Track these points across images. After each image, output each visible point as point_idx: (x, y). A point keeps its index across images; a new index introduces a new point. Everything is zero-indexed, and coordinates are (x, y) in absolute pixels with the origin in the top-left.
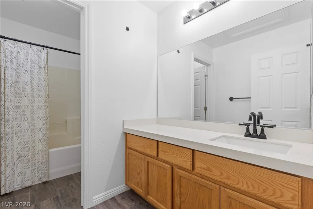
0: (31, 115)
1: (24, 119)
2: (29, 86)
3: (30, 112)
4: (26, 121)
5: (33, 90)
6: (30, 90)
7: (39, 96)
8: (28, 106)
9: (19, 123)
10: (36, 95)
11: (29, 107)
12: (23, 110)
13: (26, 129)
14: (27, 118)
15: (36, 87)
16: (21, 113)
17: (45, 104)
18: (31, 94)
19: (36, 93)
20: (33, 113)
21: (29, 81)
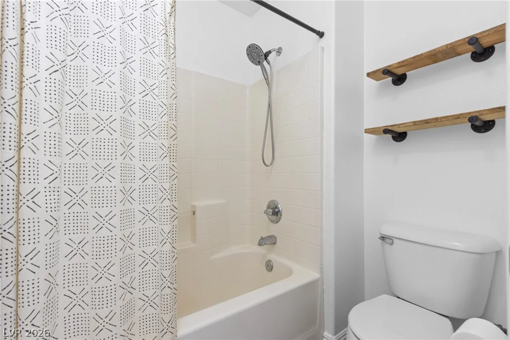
0: (120, 206)
1: (96, 223)
2: (116, 88)
3: (118, 192)
4: (104, 232)
5: (127, 106)
6: (120, 103)
7: (146, 128)
8: (110, 167)
9: (77, 238)
10: (137, 127)
11: (116, 173)
12: (92, 183)
13: (102, 263)
14: (107, 219)
15: (137, 98)
16: (87, 198)
17: (167, 160)
18: (123, 119)
19: (136, 120)
20: (127, 194)
21: (114, 69)
